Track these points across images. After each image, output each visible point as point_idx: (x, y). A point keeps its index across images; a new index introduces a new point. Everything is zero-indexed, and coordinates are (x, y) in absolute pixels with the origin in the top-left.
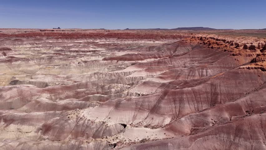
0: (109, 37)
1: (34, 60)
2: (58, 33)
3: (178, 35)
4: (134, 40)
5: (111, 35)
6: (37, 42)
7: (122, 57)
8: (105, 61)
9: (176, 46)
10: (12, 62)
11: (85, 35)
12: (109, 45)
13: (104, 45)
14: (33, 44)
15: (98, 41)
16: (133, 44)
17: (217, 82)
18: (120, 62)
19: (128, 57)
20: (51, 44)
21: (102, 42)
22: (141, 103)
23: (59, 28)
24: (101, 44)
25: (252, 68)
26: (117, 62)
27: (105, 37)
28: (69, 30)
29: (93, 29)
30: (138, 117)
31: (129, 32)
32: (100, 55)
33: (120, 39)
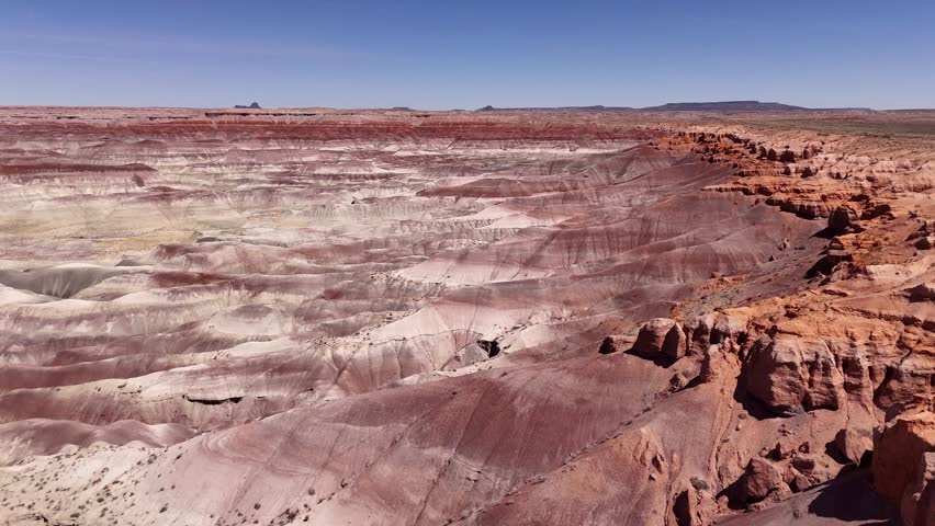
0: (429, 136)
1: (226, 197)
2: (263, 123)
3: (654, 127)
4: (509, 144)
5: (432, 128)
6: (206, 151)
7: (469, 187)
8: (425, 199)
9: (627, 159)
10: (169, 201)
11: (348, 129)
12: (428, 159)
13: (412, 161)
14: (195, 156)
15: (392, 147)
16: (503, 157)
17: (654, 215)
18: (465, 201)
19: (486, 188)
20: (253, 156)
21: (405, 150)
22: (506, 253)
23: (255, 105)
24: (401, 158)
25: (726, 190)
26: (457, 199)
27: (412, 136)
28: (298, 112)
29: (374, 111)
30: (500, 275)
31: (492, 118)
32: (404, 185)
33: (464, 143)
